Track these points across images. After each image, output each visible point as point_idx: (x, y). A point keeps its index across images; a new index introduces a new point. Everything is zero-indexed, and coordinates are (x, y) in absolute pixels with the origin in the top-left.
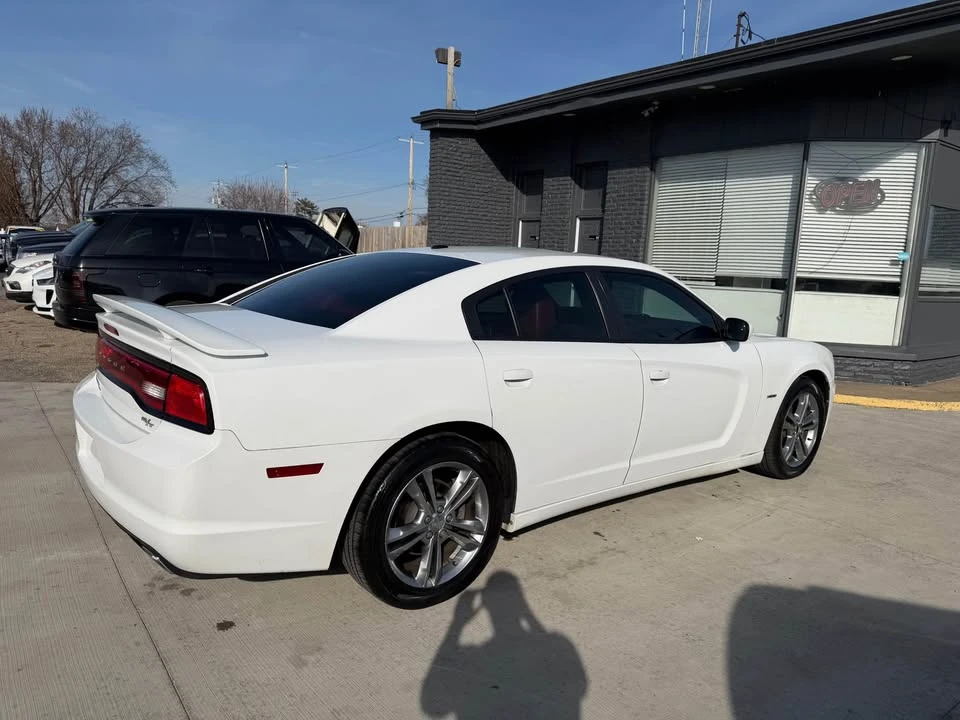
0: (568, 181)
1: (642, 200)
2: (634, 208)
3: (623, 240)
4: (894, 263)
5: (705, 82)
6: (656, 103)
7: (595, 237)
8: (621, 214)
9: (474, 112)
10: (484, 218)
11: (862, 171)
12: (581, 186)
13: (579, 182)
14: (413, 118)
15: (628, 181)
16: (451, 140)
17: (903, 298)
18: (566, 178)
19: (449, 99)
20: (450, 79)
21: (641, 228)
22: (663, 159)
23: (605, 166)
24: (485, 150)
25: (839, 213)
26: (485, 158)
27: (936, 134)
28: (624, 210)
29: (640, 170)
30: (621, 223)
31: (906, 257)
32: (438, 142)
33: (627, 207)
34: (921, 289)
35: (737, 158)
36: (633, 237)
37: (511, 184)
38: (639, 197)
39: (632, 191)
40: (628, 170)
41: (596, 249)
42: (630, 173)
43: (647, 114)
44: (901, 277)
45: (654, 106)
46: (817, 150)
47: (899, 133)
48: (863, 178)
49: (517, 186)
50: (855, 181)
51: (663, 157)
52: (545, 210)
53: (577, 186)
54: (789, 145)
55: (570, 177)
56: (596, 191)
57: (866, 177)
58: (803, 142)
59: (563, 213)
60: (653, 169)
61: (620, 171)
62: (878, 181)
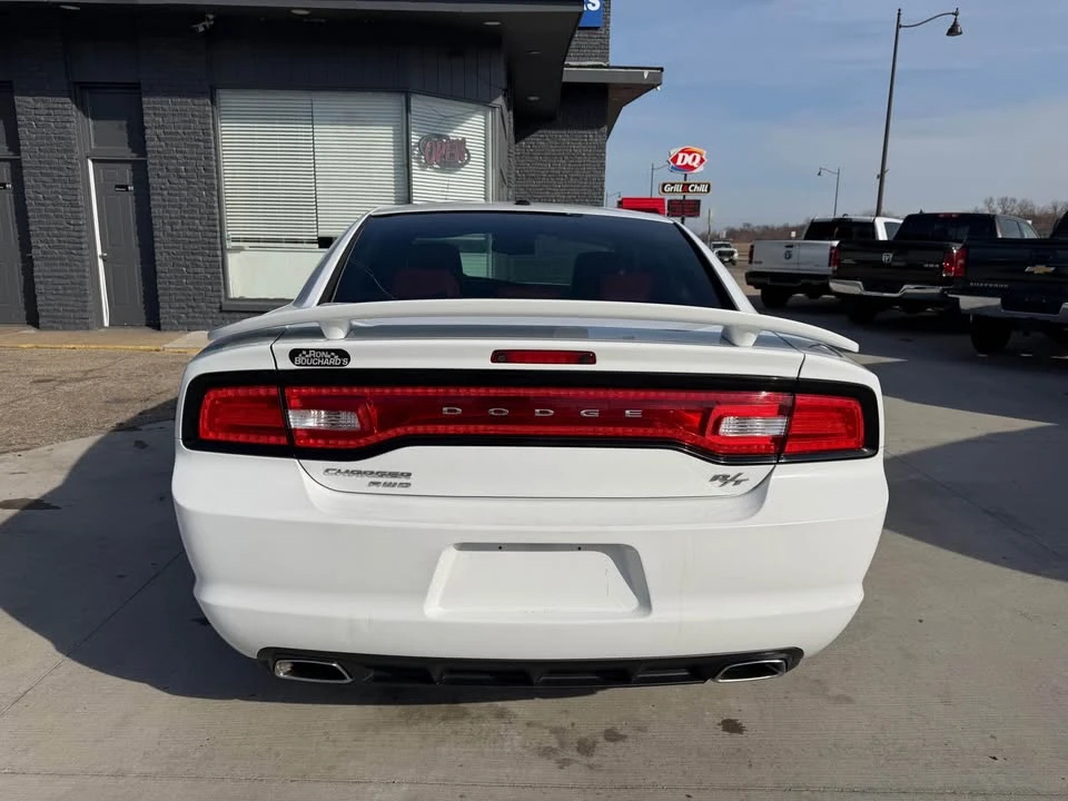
0: (69, 105)
1: (206, 141)
2: (194, 150)
3: (187, 193)
6: (211, 16)
7: (126, 187)
11: (451, 129)
12: (86, 115)
13: (81, 106)
15: (179, 115)
18: (63, 100)
21: (212, 178)
22: (221, 91)
23: (135, 90)
25: (436, 170)
27: (499, 100)
28: (180, 152)
29: (196, 101)
30: (177, 170)
33: (183, 149)
35: (323, 102)
36: (201, 189)
38: (201, 137)
39: (188, 128)
40: (177, 100)
42: (179, 104)
43: (201, 29)
45: (208, 20)
47: (476, 96)
48: (452, 137)
51: (221, 88)
52: (25, 145)
53: (80, 114)
54: (384, 95)
55: (68, 100)
56: (115, 123)
57: (455, 135)
58: (402, 92)
59: (65, 151)
60: (213, 102)
61: (165, 99)
62: (463, 141)
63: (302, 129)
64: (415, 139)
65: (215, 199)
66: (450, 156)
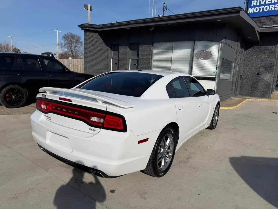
0: (127, 48)
1: (150, 54)
2: (147, 56)
3: (144, 66)
4: (214, 72)
5: (169, 23)
6: (153, 27)
7: (135, 64)
8: (144, 58)
9: (98, 25)
10: (101, 57)
11: (207, 49)
13: (130, 48)
14: (78, 26)
15: (146, 49)
16: (91, 33)
17: (216, 82)
19: (89, 20)
20: (89, 14)
21: (150, 62)
22: (155, 43)
23: (139, 44)
24: (101, 37)
25: (202, 59)
26: (101, 40)
27: (223, 40)
28: (145, 57)
29: (149, 46)
30: (144, 61)
31: (217, 71)
32: (87, 34)
33: (145, 56)
34: (220, 79)
35: (176, 44)
36: (148, 65)
37: (108, 48)
38: (149, 53)
39: (147, 52)
40: (145, 46)
41: (136, 68)
42: (146, 47)
43: (151, 30)
44: (216, 76)
45: (153, 28)
46: (197, 43)
47: (216, 40)
48: (207, 51)
49: (110, 48)
50: (206, 51)
51: (155, 42)
52: (120, 56)
53: (129, 49)
54: (190, 41)
55: (127, 47)
56: (135, 51)
57: (208, 50)
58: (193, 40)
59: (126, 57)
60: (152, 46)
61: (143, 46)
62: (211, 52)
63: (170, 51)
64: (196, 51)
65: (150, 67)
66: (207, 56)
